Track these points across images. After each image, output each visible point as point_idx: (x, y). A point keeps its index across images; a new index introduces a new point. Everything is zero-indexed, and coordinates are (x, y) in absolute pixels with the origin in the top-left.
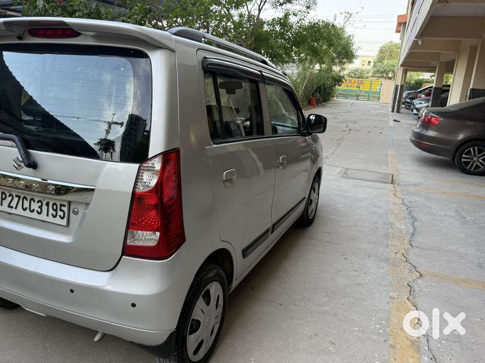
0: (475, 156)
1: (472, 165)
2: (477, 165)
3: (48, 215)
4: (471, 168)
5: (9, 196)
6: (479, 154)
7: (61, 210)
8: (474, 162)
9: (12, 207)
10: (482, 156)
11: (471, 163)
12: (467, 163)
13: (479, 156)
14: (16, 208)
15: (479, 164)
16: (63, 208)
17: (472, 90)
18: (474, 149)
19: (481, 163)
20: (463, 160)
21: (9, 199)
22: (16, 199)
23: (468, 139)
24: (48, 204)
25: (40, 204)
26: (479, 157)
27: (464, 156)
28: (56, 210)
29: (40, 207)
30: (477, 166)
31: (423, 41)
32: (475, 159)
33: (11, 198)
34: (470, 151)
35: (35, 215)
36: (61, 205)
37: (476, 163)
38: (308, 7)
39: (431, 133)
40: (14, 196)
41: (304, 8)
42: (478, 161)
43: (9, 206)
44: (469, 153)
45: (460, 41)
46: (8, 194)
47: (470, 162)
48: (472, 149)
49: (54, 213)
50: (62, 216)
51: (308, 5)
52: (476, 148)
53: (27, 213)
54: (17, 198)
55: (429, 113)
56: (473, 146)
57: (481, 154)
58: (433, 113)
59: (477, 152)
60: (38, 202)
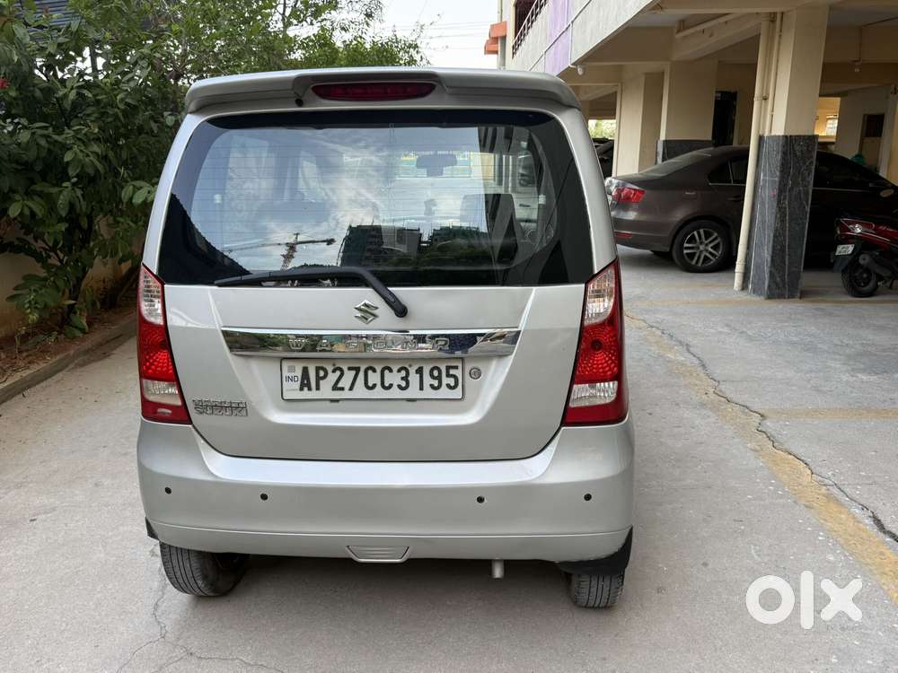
0: (701, 243)
1: (699, 258)
2: (705, 256)
3: (421, 388)
4: (697, 262)
5: (334, 371)
6: (706, 239)
7: (448, 375)
8: (701, 252)
9: (342, 389)
10: (710, 242)
11: (697, 255)
12: (691, 256)
13: (706, 242)
14: (351, 389)
15: (707, 254)
16: (452, 372)
17: (666, 142)
18: (699, 233)
19: (710, 253)
20: (685, 251)
21: (333, 377)
22: (349, 375)
23: (689, 218)
24: (420, 371)
25: (403, 373)
26: (707, 245)
27: (686, 245)
28: (439, 378)
29: (405, 379)
30: (706, 259)
31: (584, 70)
32: (702, 247)
33: (338, 373)
34: (693, 236)
35: (395, 393)
36: (448, 368)
37: (704, 253)
38: (369, 15)
39: (631, 215)
40: (345, 368)
41: (363, 17)
42: (707, 251)
43: (335, 388)
44: (692, 240)
45: (620, 68)
46: (330, 369)
47: (695, 254)
48: (695, 233)
49: (436, 383)
50: (452, 384)
51: (369, 11)
52: (702, 231)
53: (379, 393)
54: (353, 373)
55: (623, 185)
56: (697, 229)
57: (710, 239)
58: (632, 183)
59: (703, 237)
60: (399, 371)
